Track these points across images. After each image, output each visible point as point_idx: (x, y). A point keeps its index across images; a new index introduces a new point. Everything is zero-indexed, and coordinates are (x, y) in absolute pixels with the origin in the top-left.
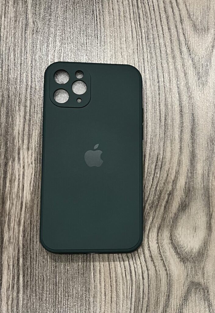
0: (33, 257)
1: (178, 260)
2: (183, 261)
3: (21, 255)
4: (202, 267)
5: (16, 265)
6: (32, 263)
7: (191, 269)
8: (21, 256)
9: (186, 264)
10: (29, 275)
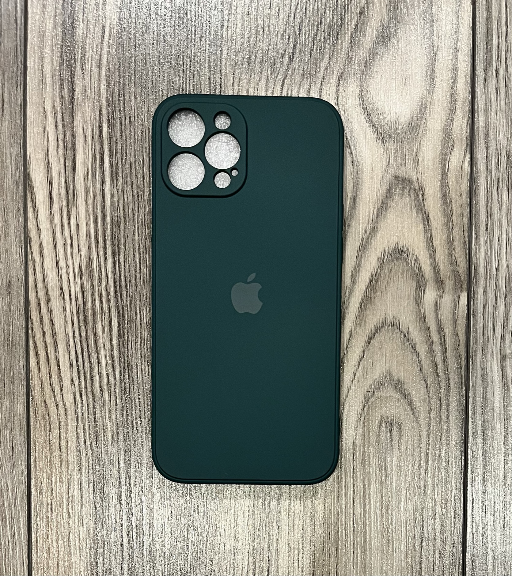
0: (125, 124)
1: (372, 136)
2: (381, 138)
3: (104, 118)
4: (415, 150)
5: (97, 137)
6: (124, 134)
7: (395, 153)
8: (104, 120)
9: (387, 145)
10: (119, 155)
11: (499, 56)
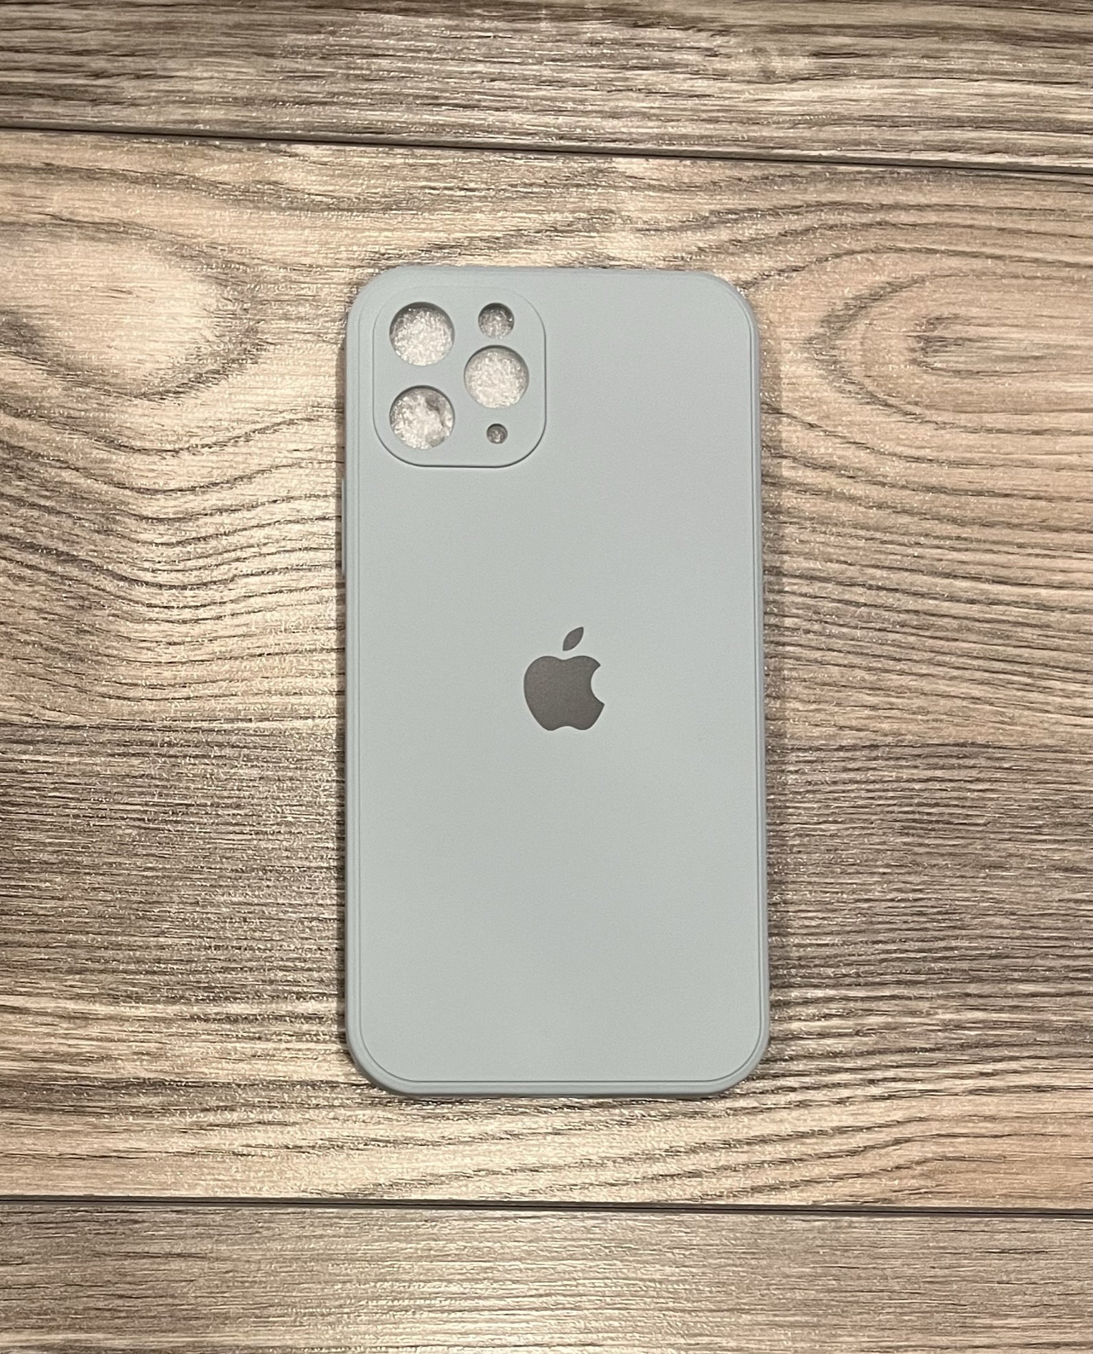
11: (63, 69)
